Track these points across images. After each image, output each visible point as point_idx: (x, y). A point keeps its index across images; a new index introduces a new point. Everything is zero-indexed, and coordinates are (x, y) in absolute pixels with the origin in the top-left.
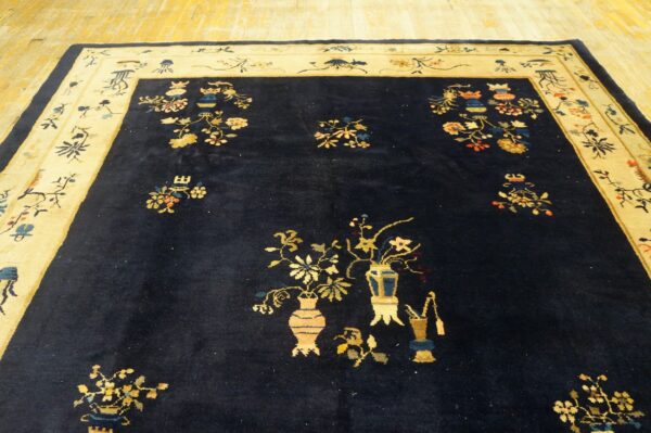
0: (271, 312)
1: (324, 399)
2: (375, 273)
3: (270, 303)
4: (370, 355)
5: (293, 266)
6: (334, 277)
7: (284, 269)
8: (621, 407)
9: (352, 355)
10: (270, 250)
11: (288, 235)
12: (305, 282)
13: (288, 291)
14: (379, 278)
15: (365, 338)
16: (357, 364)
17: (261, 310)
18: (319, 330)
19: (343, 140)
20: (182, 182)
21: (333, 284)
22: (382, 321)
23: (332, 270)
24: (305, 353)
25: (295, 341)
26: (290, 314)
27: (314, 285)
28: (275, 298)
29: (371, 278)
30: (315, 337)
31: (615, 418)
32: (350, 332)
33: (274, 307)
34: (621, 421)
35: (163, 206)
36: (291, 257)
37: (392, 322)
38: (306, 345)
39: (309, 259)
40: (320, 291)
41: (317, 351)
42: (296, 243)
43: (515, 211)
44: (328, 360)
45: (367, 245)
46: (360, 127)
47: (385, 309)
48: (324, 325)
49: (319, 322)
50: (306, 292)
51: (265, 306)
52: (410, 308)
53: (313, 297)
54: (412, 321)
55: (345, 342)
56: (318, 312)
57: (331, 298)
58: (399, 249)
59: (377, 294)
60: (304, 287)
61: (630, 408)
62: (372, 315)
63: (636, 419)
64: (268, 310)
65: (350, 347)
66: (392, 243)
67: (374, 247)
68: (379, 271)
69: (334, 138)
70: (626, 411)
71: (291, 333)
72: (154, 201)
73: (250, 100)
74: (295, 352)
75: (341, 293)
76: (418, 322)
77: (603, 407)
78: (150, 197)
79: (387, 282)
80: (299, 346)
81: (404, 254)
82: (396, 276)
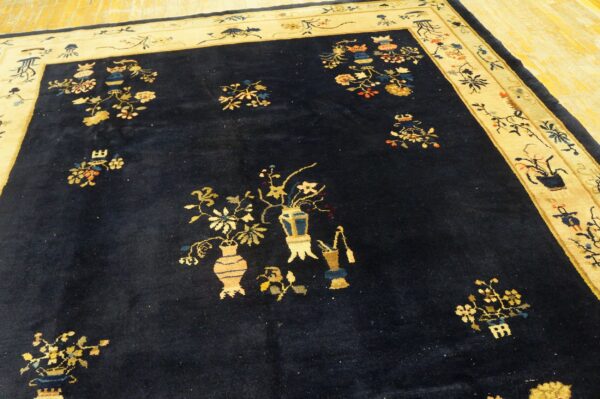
0: (197, 262)
1: (253, 332)
2: (287, 216)
3: (194, 255)
4: (290, 288)
5: (211, 219)
6: (250, 224)
7: (204, 222)
8: (512, 303)
9: (274, 291)
10: (189, 207)
11: (204, 192)
12: (224, 232)
13: (210, 242)
14: (291, 220)
15: (284, 274)
16: (280, 298)
17: (187, 262)
18: (242, 273)
19: (245, 101)
20: (100, 155)
21: (250, 231)
22: (298, 258)
23: (247, 218)
24: (232, 294)
25: (221, 285)
26: (214, 262)
27: (233, 234)
28: (199, 250)
29: (284, 221)
30: (239, 279)
31: (507, 312)
32: (270, 272)
33: (198, 258)
34: (512, 314)
35: (85, 179)
36: (209, 211)
37: (307, 257)
38: (232, 288)
39: (226, 211)
40: (239, 238)
41: (243, 292)
42: (212, 198)
44: (253, 298)
45: (277, 192)
46: (259, 87)
47: (300, 247)
48: (246, 267)
49: (241, 266)
50: (226, 241)
51: (190, 258)
52: (321, 243)
53: (233, 244)
54: (325, 254)
55: (267, 280)
56: (239, 257)
57: (249, 243)
58: (306, 192)
59: (291, 234)
60: (224, 236)
61: (518, 302)
62: (289, 253)
63: (524, 311)
64: (194, 261)
65: (272, 284)
66: (300, 187)
67: (284, 193)
68: (290, 214)
69: (237, 100)
70: (515, 305)
71: (218, 278)
72: (75, 177)
73: (155, 74)
74: (222, 295)
75: (259, 238)
76: (330, 254)
77: (497, 305)
78: (71, 173)
79: (299, 223)
80: (226, 289)
81: (312, 196)
82: (306, 216)
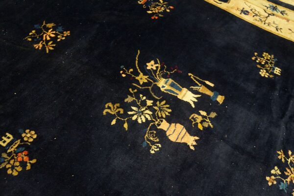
0: (160, 146)
2: (163, 87)
3: (153, 143)
4: (209, 118)
5: (134, 118)
6: (154, 104)
7: (134, 124)
9: (206, 125)
10: (114, 122)
11: (109, 108)
12: (149, 119)
13: (150, 130)
14: (167, 87)
15: (199, 114)
16: (212, 126)
17: (156, 150)
18: (185, 130)
19: (54, 40)
20: (8, 141)
21: (160, 108)
22: (194, 102)
23: (149, 103)
24: (195, 143)
25: (185, 144)
26: (167, 137)
27: (154, 116)
28: (152, 139)
29: (165, 90)
30: (187, 134)
32: (193, 118)
33: (157, 143)
35: (23, 164)
36: (125, 114)
37: (197, 98)
38: (191, 141)
39: (134, 108)
40: (160, 116)
41: (197, 138)
42: (118, 108)
43: (162, 16)
44: (204, 136)
45: (142, 79)
46: (50, 25)
47: (188, 96)
48: (183, 126)
49: (179, 127)
50: (156, 123)
51: (153, 147)
52: (192, 87)
53: (162, 121)
54: (200, 91)
55: (197, 123)
56: (173, 125)
57: (167, 114)
58: (155, 69)
59: (178, 94)
60: (152, 121)
62: (188, 104)
64: (158, 147)
65: (202, 122)
66: (148, 68)
67: (146, 77)
68: (163, 84)
69: (47, 42)
71: (180, 143)
72: (13, 168)
74: (192, 148)
75: (167, 108)
76: (202, 89)
78: (5, 169)
79: (172, 85)
80: (189, 144)
81: (159, 68)
82: (170, 81)
